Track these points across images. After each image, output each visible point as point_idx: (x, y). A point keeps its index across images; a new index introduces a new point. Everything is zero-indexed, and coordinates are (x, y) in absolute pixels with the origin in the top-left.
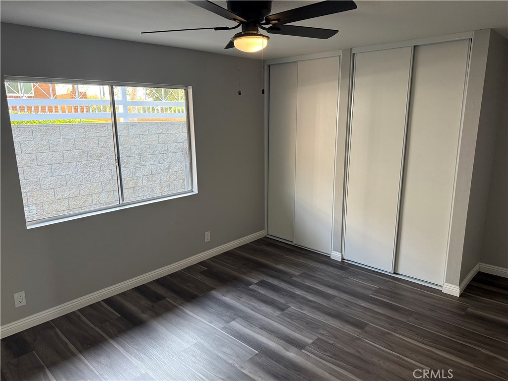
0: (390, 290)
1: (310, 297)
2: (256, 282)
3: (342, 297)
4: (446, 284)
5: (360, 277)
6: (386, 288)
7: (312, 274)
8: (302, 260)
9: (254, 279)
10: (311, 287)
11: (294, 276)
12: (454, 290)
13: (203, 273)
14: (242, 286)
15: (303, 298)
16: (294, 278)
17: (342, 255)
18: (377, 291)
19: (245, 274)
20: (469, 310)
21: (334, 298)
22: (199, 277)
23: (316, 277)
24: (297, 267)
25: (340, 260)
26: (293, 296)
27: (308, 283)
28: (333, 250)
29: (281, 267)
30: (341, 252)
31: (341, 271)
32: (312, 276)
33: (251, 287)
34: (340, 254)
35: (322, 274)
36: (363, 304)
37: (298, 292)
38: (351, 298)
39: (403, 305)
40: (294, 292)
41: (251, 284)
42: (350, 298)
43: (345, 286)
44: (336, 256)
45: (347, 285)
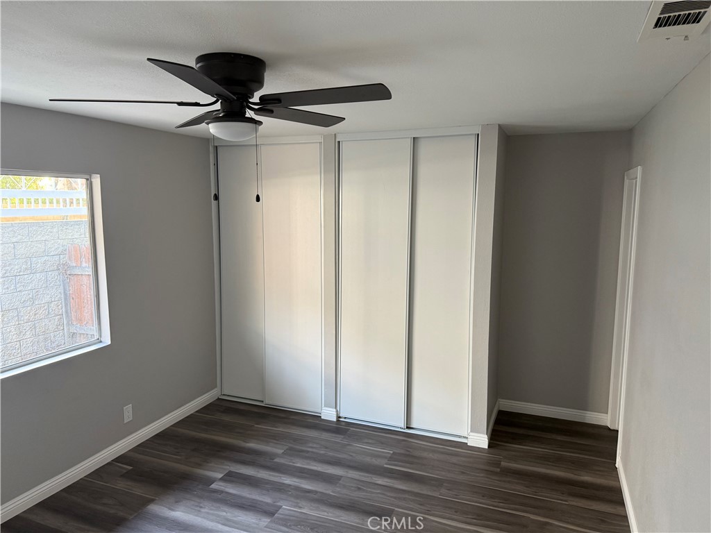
0: (408, 453)
1: (306, 485)
2: (220, 476)
3: (349, 475)
4: (471, 434)
5: (366, 441)
6: (402, 451)
7: (301, 448)
8: (281, 429)
9: (216, 472)
10: (304, 469)
11: (276, 455)
12: (481, 440)
13: (126, 476)
14: (200, 487)
15: (297, 489)
16: (277, 460)
17: (337, 411)
18: (391, 459)
19: (199, 465)
20: (503, 464)
21: (340, 480)
22: (121, 485)
23: (308, 452)
24: (277, 440)
25: (335, 420)
26: (280, 488)
27: (299, 464)
28: (325, 406)
29: (252, 445)
30: (336, 408)
31: (340, 436)
32: (302, 451)
33: (213, 486)
34: (335, 410)
35: (315, 446)
36: (381, 481)
37: (288, 480)
38: (362, 476)
39: (428, 473)
40: (281, 481)
41: (212, 481)
42: (360, 475)
43: (350, 458)
44: (329, 414)
45: (351, 456)
